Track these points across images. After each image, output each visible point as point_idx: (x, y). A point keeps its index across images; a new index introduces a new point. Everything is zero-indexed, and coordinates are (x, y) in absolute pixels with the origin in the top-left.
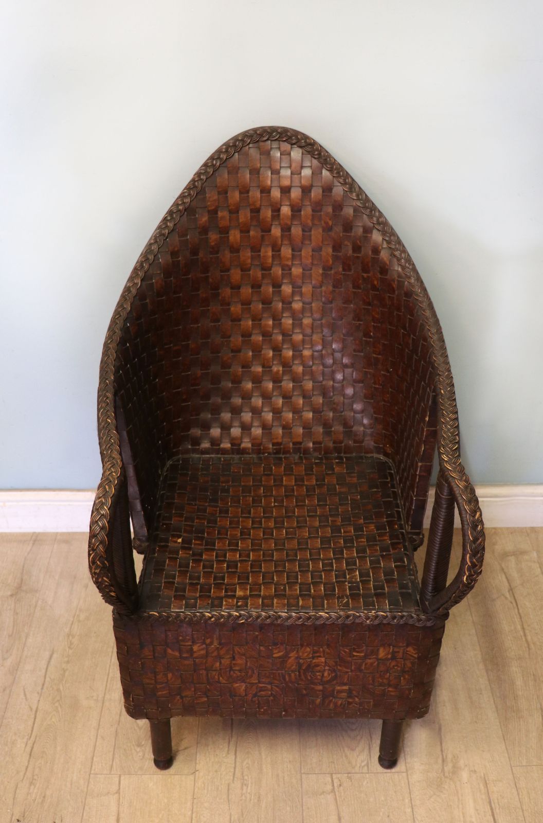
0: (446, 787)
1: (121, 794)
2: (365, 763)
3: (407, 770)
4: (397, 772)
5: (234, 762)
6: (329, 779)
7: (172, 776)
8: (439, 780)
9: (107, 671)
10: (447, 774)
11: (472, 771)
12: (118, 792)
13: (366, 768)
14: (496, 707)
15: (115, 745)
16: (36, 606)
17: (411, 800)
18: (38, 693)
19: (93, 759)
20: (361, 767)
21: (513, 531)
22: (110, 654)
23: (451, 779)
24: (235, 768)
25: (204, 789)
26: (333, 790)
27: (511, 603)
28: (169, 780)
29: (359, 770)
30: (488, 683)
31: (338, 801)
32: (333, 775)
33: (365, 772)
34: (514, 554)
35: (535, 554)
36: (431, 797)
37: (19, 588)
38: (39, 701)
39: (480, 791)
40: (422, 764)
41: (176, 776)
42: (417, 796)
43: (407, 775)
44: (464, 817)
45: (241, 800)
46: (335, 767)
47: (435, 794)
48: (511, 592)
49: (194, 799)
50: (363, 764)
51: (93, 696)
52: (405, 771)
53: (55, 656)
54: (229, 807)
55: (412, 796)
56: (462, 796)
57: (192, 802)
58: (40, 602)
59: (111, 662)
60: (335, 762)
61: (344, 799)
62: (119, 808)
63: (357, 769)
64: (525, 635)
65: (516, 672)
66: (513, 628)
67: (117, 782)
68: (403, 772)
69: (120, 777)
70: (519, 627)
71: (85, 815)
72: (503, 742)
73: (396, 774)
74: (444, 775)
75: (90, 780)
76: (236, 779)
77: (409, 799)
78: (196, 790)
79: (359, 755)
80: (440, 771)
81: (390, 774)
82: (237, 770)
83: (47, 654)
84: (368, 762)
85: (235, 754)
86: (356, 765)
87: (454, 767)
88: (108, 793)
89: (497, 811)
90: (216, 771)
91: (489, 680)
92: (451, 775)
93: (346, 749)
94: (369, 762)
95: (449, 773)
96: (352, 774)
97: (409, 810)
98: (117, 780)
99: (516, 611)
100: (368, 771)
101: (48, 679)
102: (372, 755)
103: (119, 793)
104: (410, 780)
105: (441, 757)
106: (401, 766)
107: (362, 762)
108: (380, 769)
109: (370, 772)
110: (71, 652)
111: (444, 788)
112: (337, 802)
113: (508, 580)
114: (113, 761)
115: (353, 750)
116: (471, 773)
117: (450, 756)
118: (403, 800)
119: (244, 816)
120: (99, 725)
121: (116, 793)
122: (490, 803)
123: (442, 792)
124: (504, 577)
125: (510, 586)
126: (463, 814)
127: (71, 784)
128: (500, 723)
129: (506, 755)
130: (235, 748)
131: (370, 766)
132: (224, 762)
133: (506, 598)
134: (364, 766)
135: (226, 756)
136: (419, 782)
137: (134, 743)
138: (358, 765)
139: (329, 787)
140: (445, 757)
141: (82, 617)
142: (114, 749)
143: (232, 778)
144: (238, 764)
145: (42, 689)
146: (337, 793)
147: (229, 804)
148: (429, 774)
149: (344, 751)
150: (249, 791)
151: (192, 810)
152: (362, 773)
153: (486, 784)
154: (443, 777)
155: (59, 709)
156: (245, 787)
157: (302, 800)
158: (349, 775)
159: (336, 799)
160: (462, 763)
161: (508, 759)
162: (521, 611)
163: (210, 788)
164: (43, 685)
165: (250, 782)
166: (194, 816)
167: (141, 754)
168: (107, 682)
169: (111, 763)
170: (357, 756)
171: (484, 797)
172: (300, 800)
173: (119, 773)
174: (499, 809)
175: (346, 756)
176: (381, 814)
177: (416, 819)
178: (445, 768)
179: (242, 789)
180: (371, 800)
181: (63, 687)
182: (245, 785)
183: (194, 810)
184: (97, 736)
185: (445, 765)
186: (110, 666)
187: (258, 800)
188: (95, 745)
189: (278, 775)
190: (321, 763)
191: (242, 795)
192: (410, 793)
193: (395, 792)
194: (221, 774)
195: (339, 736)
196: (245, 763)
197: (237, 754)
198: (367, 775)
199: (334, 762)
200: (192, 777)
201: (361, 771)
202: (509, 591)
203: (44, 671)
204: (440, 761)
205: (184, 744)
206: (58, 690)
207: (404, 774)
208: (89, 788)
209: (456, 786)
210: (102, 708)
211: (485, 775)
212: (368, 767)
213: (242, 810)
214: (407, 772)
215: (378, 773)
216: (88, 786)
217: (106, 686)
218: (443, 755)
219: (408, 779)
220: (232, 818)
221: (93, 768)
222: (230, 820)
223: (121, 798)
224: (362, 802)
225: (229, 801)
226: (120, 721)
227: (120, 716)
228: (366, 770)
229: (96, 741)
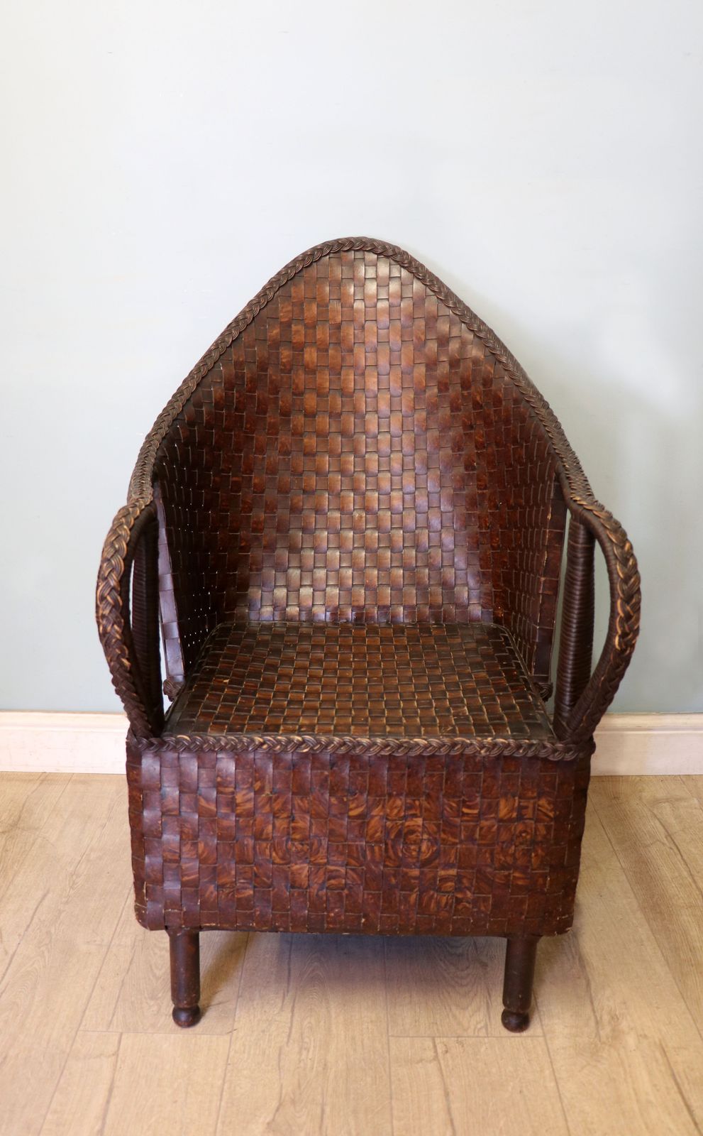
0: (604, 1055)
1: (120, 1056)
2: (482, 1024)
3: (544, 1033)
4: (530, 1036)
5: (289, 1020)
6: (429, 1043)
7: (198, 1036)
8: (593, 1046)
9: (119, 915)
10: (604, 1039)
11: (641, 1036)
12: (116, 1054)
13: (484, 1030)
14: (667, 960)
15: (119, 997)
16: (33, 844)
17: (553, 1070)
18: (20, 935)
19: (84, 1012)
20: (477, 1030)
21: (663, 779)
22: (126, 896)
23: (610, 1046)
24: (291, 1028)
25: (244, 1052)
26: (436, 1058)
27: (671, 848)
28: (193, 1041)
29: (474, 1033)
30: (650, 932)
31: (444, 1072)
32: (436, 1039)
33: (483, 1035)
34: (667, 800)
35: (696, 801)
36: (583, 1068)
37: (15, 825)
38: (19, 944)
39: (657, 1061)
40: (566, 1026)
41: (203, 1036)
42: (562, 1066)
43: (545, 1040)
44: (636, 1094)
45: (298, 1068)
46: (438, 1030)
47: (588, 1064)
48: (669, 838)
49: (228, 1064)
50: (479, 1026)
51: (95, 941)
52: (541, 1034)
53: (50, 895)
54: (280, 1075)
55: (554, 1067)
56: (630, 1066)
57: (224, 1068)
58: (39, 840)
59: (125, 904)
60: (438, 1023)
61: (453, 1069)
62: (114, 1074)
63: (470, 1032)
64: (695, 882)
65: (688, 921)
66: (677, 874)
67: (116, 1042)
68: (539, 1036)
69: (121, 1035)
70: (685, 874)
71: (62, 1081)
72: (682, 1000)
73: (530, 1038)
74: (600, 1041)
75: (77, 1038)
76: (291, 1041)
77: (551, 1070)
78: (231, 1054)
79: (473, 1015)
80: (594, 1035)
81: (519, 1039)
82: (293, 1030)
83: (40, 894)
84: (486, 1023)
85: (293, 1011)
86: (469, 1026)
87: (613, 1030)
88: (101, 1054)
89: (686, 1087)
90: (263, 1031)
91: (652, 930)
92: (610, 1040)
93: (453, 1008)
94: (488, 1024)
95: (608, 1038)
96: (463, 1039)
97: (553, 1084)
98: (116, 1038)
99: (679, 857)
100: (487, 1034)
101: (35, 920)
102: (492, 1016)
103: (118, 1055)
104: (550, 1046)
105: (593, 1018)
106: (535, 1028)
107: (477, 1023)
108: (505, 1032)
109: (489, 1035)
110: (72, 892)
111: (601, 1056)
112: (441, 1073)
113: (664, 827)
114: (114, 1015)
115: (464, 1009)
116: (640, 1038)
117: (606, 1018)
118: (542, 1071)
119: (303, 1087)
120: (99, 973)
121: (113, 1055)
122: (673, 1075)
123: (599, 1061)
124: (657, 821)
125: (667, 831)
126: (634, 1089)
127: (48, 1043)
128: (674, 978)
129: (690, 1017)
130: (292, 1005)
131: (489, 1029)
132: (276, 1021)
133: (664, 844)
134: (481, 1028)
135: (279, 1013)
136: (563, 1048)
137: (146, 995)
138: (473, 1027)
139: (430, 1054)
140: (599, 1018)
141: (93, 856)
142: (117, 1002)
143: (286, 1040)
144: (295, 1023)
145: (26, 930)
146: (442, 1062)
147: (280, 1072)
148: (577, 1039)
149: (451, 1009)
150: (310, 1056)
151: (224, 1079)
152: (478, 1037)
153: (664, 1053)
154: (598, 1042)
155: (46, 953)
156: (304, 1053)
157: (390, 1068)
158: (460, 1039)
159: (440, 1069)
160: (624, 1025)
161: (692, 1022)
162: (685, 858)
163: (252, 1052)
164: (28, 926)
165: (312, 1045)
166: (226, 1086)
167: (155, 1008)
168: (117, 925)
169: (110, 1018)
170: (470, 1017)
171: (663, 1068)
172: (387, 1070)
173: (120, 1031)
174: (689, 1084)
175: (454, 1016)
176: (510, 1088)
177: (562, 1096)
178: (601, 1032)
179: (300, 1053)
180: (494, 1070)
181: (55, 929)
182: (305, 1049)
183: (227, 1078)
184: (94, 986)
185: (600, 1028)
186: (123, 908)
187: (324, 1069)
188: (91, 997)
189: (353, 1038)
190: (417, 1024)
191: (300, 1062)
192: (551, 1062)
193: (529, 1061)
194: (270, 1035)
195: (443, 993)
196: (306, 1023)
197: (295, 1011)
198: (486, 1040)
199: (436, 1023)
200: (227, 1038)
201: (476, 1035)
202: (666, 838)
203: (31, 912)
204: (592, 1023)
205: (219, 998)
206: (48, 933)
207: (541, 1039)
208: (74, 1047)
209: (619, 1055)
210: (107, 953)
211: (660, 1040)
212: (487, 1030)
213: (299, 1080)
214: (544, 1036)
215: (501, 1037)
216: (72, 1045)
217: (116, 929)
218: (596, 1017)
219: (547, 1045)
220: (284, 1092)
221: (83, 1024)
222: (281, 1094)
223: (119, 1063)
224: (479, 1073)
225: (279, 1069)
226: (129, 969)
227: (131, 963)
228: (483, 1033)
229: (93, 991)
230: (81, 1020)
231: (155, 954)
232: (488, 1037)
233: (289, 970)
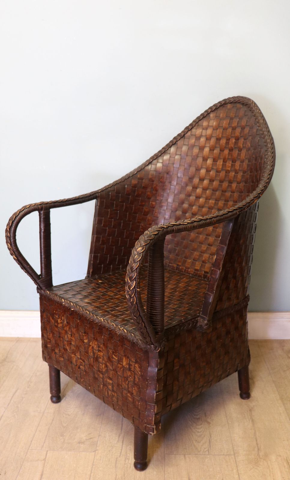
0: (261, 464)
3: (234, 454)
4: (228, 455)
5: (121, 446)
6: (182, 458)
7: (81, 452)
8: (256, 460)
10: (261, 457)
11: (278, 455)
12: (45, 460)
13: (207, 452)
15: (47, 435)
16: (12, 368)
17: (238, 470)
18: (5, 408)
19: (32, 441)
23: (264, 459)
24: (121, 450)
25: (101, 460)
26: (185, 463)
28: (79, 454)
29: (203, 453)
32: (186, 455)
33: (207, 454)
36: (251, 469)
37: (4, 360)
38: (5, 411)
39: (285, 467)
40: (244, 451)
41: (83, 452)
42: (242, 468)
43: (235, 457)
45: (124, 467)
46: (187, 451)
47: (253, 468)
49: (93, 465)
50: (205, 450)
52: (233, 454)
54: (116, 470)
55: (238, 468)
56: (272, 469)
57: (92, 467)
58: (15, 367)
60: (187, 448)
62: (43, 468)
63: (201, 453)
67: (45, 455)
68: (232, 455)
69: (47, 451)
71: (21, 471)
73: (227, 456)
74: (259, 457)
75: (28, 452)
76: (121, 455)
77: (236, 470)
78: (95, 461)
79: (203, 445)
80: (256, 455)
81: (223, 456)
82: (123, 450)
85: (123, 442)
86: (201, 450)
87: (266, 453)
88: (38, 460)
90: (109, 451)
92: (264, 457)
93: (195, 442)
94: (209, 449)
96: (198, 455)
97: (236, 476)
98: (45, 453)
100: (209, 453)
102: (211, 446)
104: (236, 459)
105: (257, 447)
107: (205, 449)
110: (28, 389)
111: (260, 464)
114: (44, 443)
115: (200, 442)
117: (262, 447)
118: (232, 470)
120: (39, 425)
121: (43, 460)
123: (258, 466)
127: (16, 454)
130: (122, 439)
131: (210, 451)
132: (115, 446)
134: (206, 451)
135: (117, 443)
136: (242, 460)
137: (59, 434)
138: (202, 450)
139: (183, 462)
140: (259, 448)
141: (38, 373)
142: (46, 437)
143: (119, 455)
144: (124, 447)
145: (8, 406)
146: (188, 465)
147: (116, 469)
148: (249, 456)
150: (130, 462)
151: (91, 471)
153: (288, 463)
155: (16, 416)
156: (127, 461)
158: (196, 456)
163: (104, 460)
165: (131, 457)
166: (92, 474)
167: (62, 440)
169: (43, 444)
173: (47, 450)
175: (194, 446)
179: (125, 461)
180: (211, 470)
181: (21, 406)
182: (128, 459)
183: (93, 471)
184: (37, 430)
185: (260, 452)
188: (35, 435)
190: (178, 448)
191: (125, 465)
192: (237, 466)
193: (227, 466)
194: (112, 453)
196: (128, 447)
197: (124, 442)
198: (208, 456)
199: (186, 449)
200: (93, 453)
201: (204, 454)
204: (256, 449)
205: (91, 436)
207: (233, 456)
208: (26, 457)
209: (268, 464)
210: (42, 416)
211: (286, 457)
212: (209, 451)
213: (124, 473)
214: (234, 455)
215: (215, 455)
216: (26, 456)
217: (47, 406)
218: (258, 447)
219: (235, 459)
220: (117, 477)
221: (31, 446)
222: (116, 478)
223: (46, 463)
224: (204, 471)
225: (116, 467)
226: (52, 423)
227: (53, 420)
228: (207, 453)
229: (35, 432)
230: (30, 445)
231: (63, 417)
232: (209, 455)
233: (122, 424)
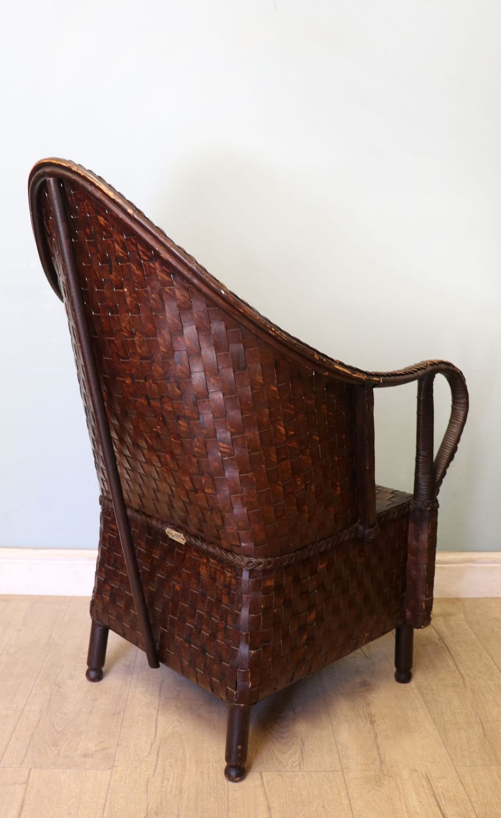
0: (385, 783)
1: (29, 784)
2: (297, 763)
3: (342, 769)
4: (332, 771)
5: (155, 760)
6: (256, 776)
7: (88, 770)
8: (377, 777)
10: (385, 773)
11: (413, 770)
12: (26, 782)
13: (298, 767)
15: (29, 745)
17: (348, 793)
19: (3, 755)
20: (293, 767)
23: (390, 777)
24: (156, 765)
25: (121, 781)
26: (261, 785)
28: (85, 774)
29: (291, 769)
31: (268, 794)
32: (263, 773)
33: (297, 770)
35: (462, 615)
36: (369, 791)
39: (423, 786)
40: (359, 764)
41: (91, 770)
42: (355, 790)
43: (343, 774)
45: (161, 791)
46: (264, 766)
47: (373, 789)
49: (109, 789)
50: (294, 764)
52: (340, 770)
54: (147, 796)
55: (348, 791)
56: (403, 790)
57: (106, 791)
60: (264, 762)
61: (274, 792)
62: (25, 795)
63: (288, 768)
64: (458, 670)
67: (27, 774)
68: (338, 771)
69: (30, 770)
74: (383, 773)
76: (156, 774)
77: (346, 793)
78: (112, 782)
79: (291, 757)
80: (378, 770)
82: (158, 767)
84: (300, 762)
85: (158, 755)
86: (288, 765)
88: (15, 783)
90: (136, 768)
92: (390, 773)
93: (277, 752)
94: (302, 763)
96: (283, 773)
97: (346, 802)
98: (27, 772)
99: (448, 653)
100: (301, 770)
102: (305, 758)
103: (27, 784)
104: (346, 777)
105: (378, 759)
107: (293, 762)
109: (302, 770)
111: (383, 783)
112: (266, 795)
113: (438, 633)
114: (25, 757)
115: (285, 752)
116: (412, 772)
117: (388, 759)
118: (339, 793)
119: (163, 805)
120: (15, 729)
121: (24, 783)
123: (381, 787)
124: (433, 629)
125: (440, 635)
130: (157, 750)
131: (302, 767)
132: (145, 761)
134: (296, 766)
135: (148, 756)
136: (356, 778)
138: (290, 765)
139: (258, 783)
140: (382, 759)
142: (28, 748)
143: (152, 773)
144: (160, 761)
146: (266, 787)
147: (147, 794)
148: (366, 772)
149: (274, 753)
150: (170, 784)
151: (106, 798)
152: (294, 771)
153: (429, 781)
154: (381, 775)
156: (165, 782)
157: (228, 792)
158: (280, 773)
159: (265, 792)
161: (450, 761)
163: (127, 781)
165: (171, 777)
166: (107, 803)
167: (56, 752)
169: (22, 759)
170: (288, 758)
171: (427, 791)
172: (226, 793)
173: (30, 767)
175: (277, 758)
176: (315, 805)
177: (353, 809)
178: (384, 768)
179: (163, 782)
180: (304, 793)
182: (166, 779)
183: (108, 799)
184: (11, 737)
185: (383, 766)
187: (179, 792)
188: (8, 745)
189: (202, 772)
191: (162, 787)
192: (347, 788)
193: (330, 787)
194: (140, 770)
195: (269, 742)
196: (168, 761)
197: (160, 753)
198: (299, 773)
200: (109, 772)
204: (377, 762)
205: (104, 745)
207: (340, 773)
209: (396, 783)
210: (21, 716)
211: (427, 774)
212: (300, 767)
213: (160, 799)
214: (343, 771)
215: (311, 771)
218: (380, 758)
219: (344, 776)
220: (150, 807)
221: (3, 763)
222: (148, 808)
223: (29, 788)
224: (293, 795)
225: (147, 792)
226: (37, 727)
227: (38, 723)
229: (9, 741)
230: (1, 761)
231: (57, 716)
232: (301, 772)
233: (156, 727)
